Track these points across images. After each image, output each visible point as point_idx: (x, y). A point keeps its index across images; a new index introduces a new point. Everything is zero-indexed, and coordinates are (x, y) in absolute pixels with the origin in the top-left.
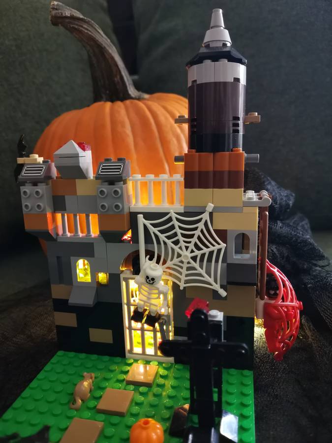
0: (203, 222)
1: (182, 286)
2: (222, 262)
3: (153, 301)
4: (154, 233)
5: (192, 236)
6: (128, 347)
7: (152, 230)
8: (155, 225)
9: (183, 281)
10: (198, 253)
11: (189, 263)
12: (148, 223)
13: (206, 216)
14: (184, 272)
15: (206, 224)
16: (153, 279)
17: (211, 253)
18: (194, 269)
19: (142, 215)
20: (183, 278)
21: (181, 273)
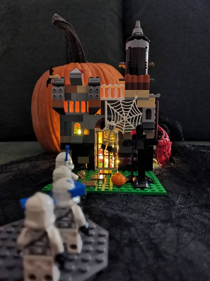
2: (140, 122)
4: (112, 109)
5: (128, 110)
6: (96, 165)
7: (111, 107)
9: (123, 130)
10: (131, 117)
12: (109, 104)
13: (134, 101)
15: (134, 105)
17: (136, 117)
19: (107, 102)
21: (123, 127)
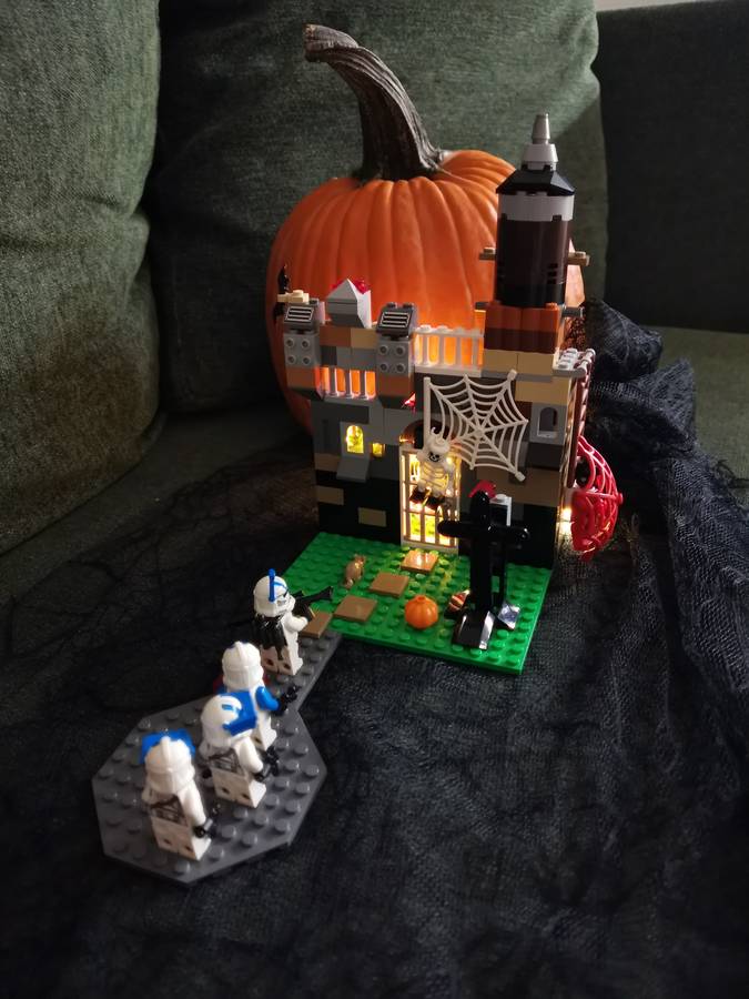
0: (503, 391)
1: (472, 465)
2: (522, 440)
3: (436, 481)
4: (443, 402)
5: (489, 408)
6: (404, 532)
7: (441, 397)
8: (444, 392)
9: (473, 460)
10: (494, 428)
11: (482, 439)
12: (436, 388)
13: (506, 385)
14: (476, 449)
15: (506, 394)
16: (437, 456)
17: (510, 429)
18: (488, 446)
19: (429, 379)
20: (475, 456)
21: (472, 451)
